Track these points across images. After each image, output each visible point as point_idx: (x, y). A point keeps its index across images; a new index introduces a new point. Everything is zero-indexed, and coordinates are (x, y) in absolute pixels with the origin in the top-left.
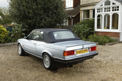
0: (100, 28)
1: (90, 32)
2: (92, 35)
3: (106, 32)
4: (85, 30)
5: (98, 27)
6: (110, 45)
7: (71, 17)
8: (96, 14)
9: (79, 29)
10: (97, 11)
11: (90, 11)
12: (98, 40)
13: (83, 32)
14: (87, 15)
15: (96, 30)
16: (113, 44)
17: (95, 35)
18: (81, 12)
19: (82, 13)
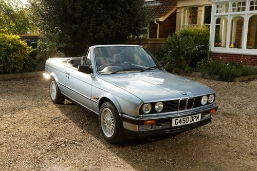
0: (221, 47)
1: (201, 52)
2: (203, 60)
3: (235, 54)
4: (190, 49)
5: (217, 44)
6: (243, 81)
7: (157, 22)
8: (215, 16)
9: (177, 46)
10: (216, 9)
11: (199, 9)
12: (218, 71)
13: (186, 52)
14: (190, 17)
15: (213, 49)
16: (250, 80)
17: (210, 61)
18: (178, 11)
19: (181, 12)
